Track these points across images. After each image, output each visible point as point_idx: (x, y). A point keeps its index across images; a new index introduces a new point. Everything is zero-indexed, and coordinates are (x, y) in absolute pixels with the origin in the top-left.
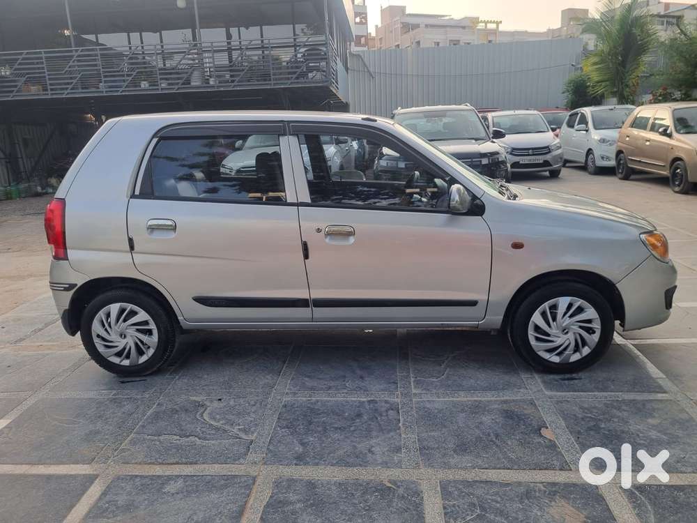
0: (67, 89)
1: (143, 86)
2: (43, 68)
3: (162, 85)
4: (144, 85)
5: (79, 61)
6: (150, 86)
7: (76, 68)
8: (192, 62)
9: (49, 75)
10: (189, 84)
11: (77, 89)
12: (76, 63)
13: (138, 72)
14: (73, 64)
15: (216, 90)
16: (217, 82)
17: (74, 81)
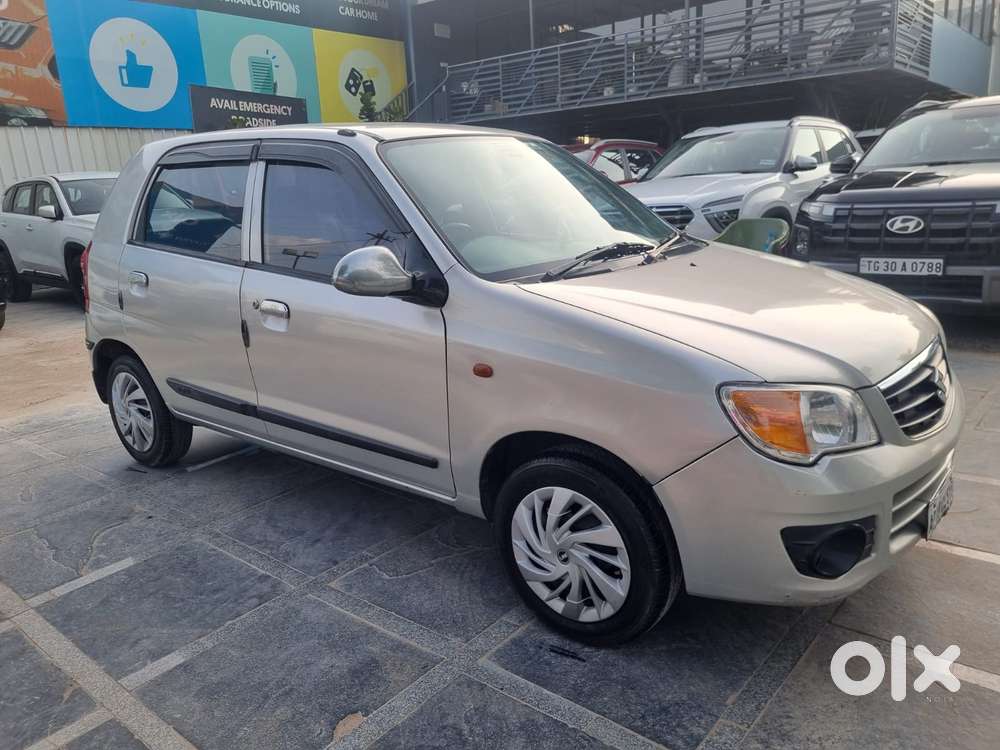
0: (519, 105)
1: (606, 94)
2: (498, 80)
3: (631, 90)
4: (608, 92)
5: (537, 67)
6: (615, 93)
7: (534, 76)
8: (672, 52)
9: (504, 89)
10: (666, 85)
11: (531, 104)
12: (533, 70)
13: (602, 75)
14: (530, 71)
15: (701, 91)
16: (705, 79)
17: (529, 94)
